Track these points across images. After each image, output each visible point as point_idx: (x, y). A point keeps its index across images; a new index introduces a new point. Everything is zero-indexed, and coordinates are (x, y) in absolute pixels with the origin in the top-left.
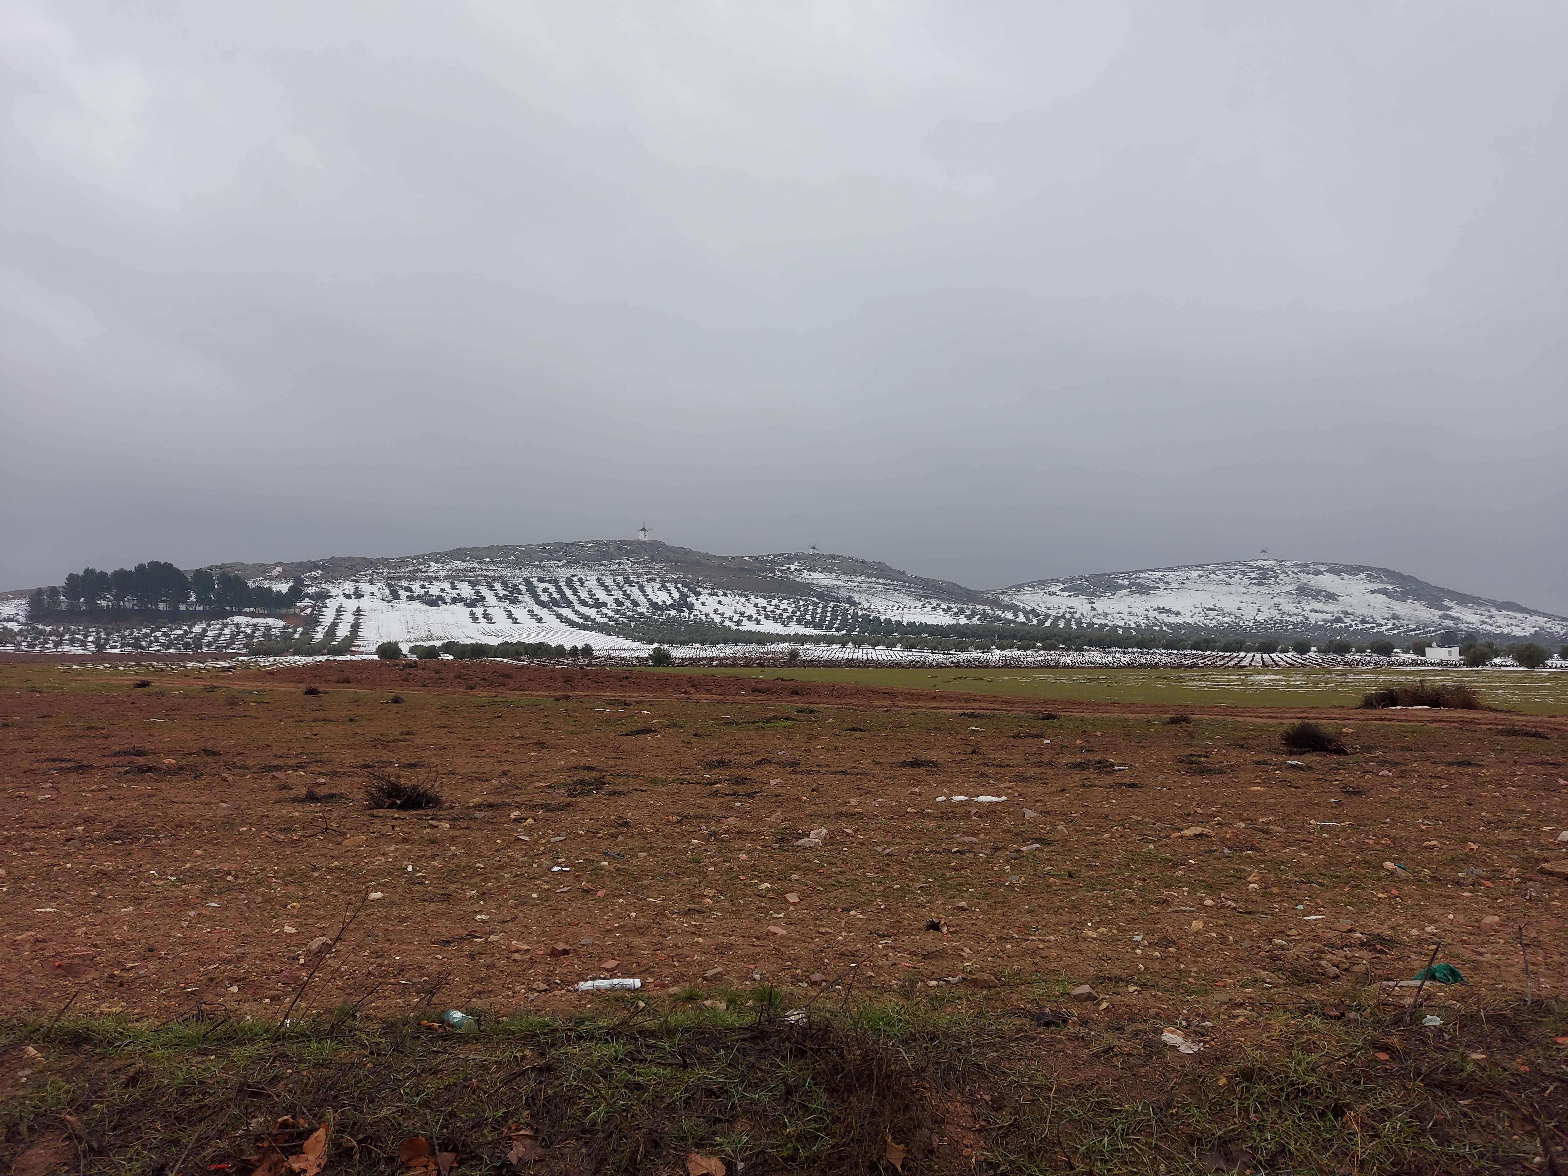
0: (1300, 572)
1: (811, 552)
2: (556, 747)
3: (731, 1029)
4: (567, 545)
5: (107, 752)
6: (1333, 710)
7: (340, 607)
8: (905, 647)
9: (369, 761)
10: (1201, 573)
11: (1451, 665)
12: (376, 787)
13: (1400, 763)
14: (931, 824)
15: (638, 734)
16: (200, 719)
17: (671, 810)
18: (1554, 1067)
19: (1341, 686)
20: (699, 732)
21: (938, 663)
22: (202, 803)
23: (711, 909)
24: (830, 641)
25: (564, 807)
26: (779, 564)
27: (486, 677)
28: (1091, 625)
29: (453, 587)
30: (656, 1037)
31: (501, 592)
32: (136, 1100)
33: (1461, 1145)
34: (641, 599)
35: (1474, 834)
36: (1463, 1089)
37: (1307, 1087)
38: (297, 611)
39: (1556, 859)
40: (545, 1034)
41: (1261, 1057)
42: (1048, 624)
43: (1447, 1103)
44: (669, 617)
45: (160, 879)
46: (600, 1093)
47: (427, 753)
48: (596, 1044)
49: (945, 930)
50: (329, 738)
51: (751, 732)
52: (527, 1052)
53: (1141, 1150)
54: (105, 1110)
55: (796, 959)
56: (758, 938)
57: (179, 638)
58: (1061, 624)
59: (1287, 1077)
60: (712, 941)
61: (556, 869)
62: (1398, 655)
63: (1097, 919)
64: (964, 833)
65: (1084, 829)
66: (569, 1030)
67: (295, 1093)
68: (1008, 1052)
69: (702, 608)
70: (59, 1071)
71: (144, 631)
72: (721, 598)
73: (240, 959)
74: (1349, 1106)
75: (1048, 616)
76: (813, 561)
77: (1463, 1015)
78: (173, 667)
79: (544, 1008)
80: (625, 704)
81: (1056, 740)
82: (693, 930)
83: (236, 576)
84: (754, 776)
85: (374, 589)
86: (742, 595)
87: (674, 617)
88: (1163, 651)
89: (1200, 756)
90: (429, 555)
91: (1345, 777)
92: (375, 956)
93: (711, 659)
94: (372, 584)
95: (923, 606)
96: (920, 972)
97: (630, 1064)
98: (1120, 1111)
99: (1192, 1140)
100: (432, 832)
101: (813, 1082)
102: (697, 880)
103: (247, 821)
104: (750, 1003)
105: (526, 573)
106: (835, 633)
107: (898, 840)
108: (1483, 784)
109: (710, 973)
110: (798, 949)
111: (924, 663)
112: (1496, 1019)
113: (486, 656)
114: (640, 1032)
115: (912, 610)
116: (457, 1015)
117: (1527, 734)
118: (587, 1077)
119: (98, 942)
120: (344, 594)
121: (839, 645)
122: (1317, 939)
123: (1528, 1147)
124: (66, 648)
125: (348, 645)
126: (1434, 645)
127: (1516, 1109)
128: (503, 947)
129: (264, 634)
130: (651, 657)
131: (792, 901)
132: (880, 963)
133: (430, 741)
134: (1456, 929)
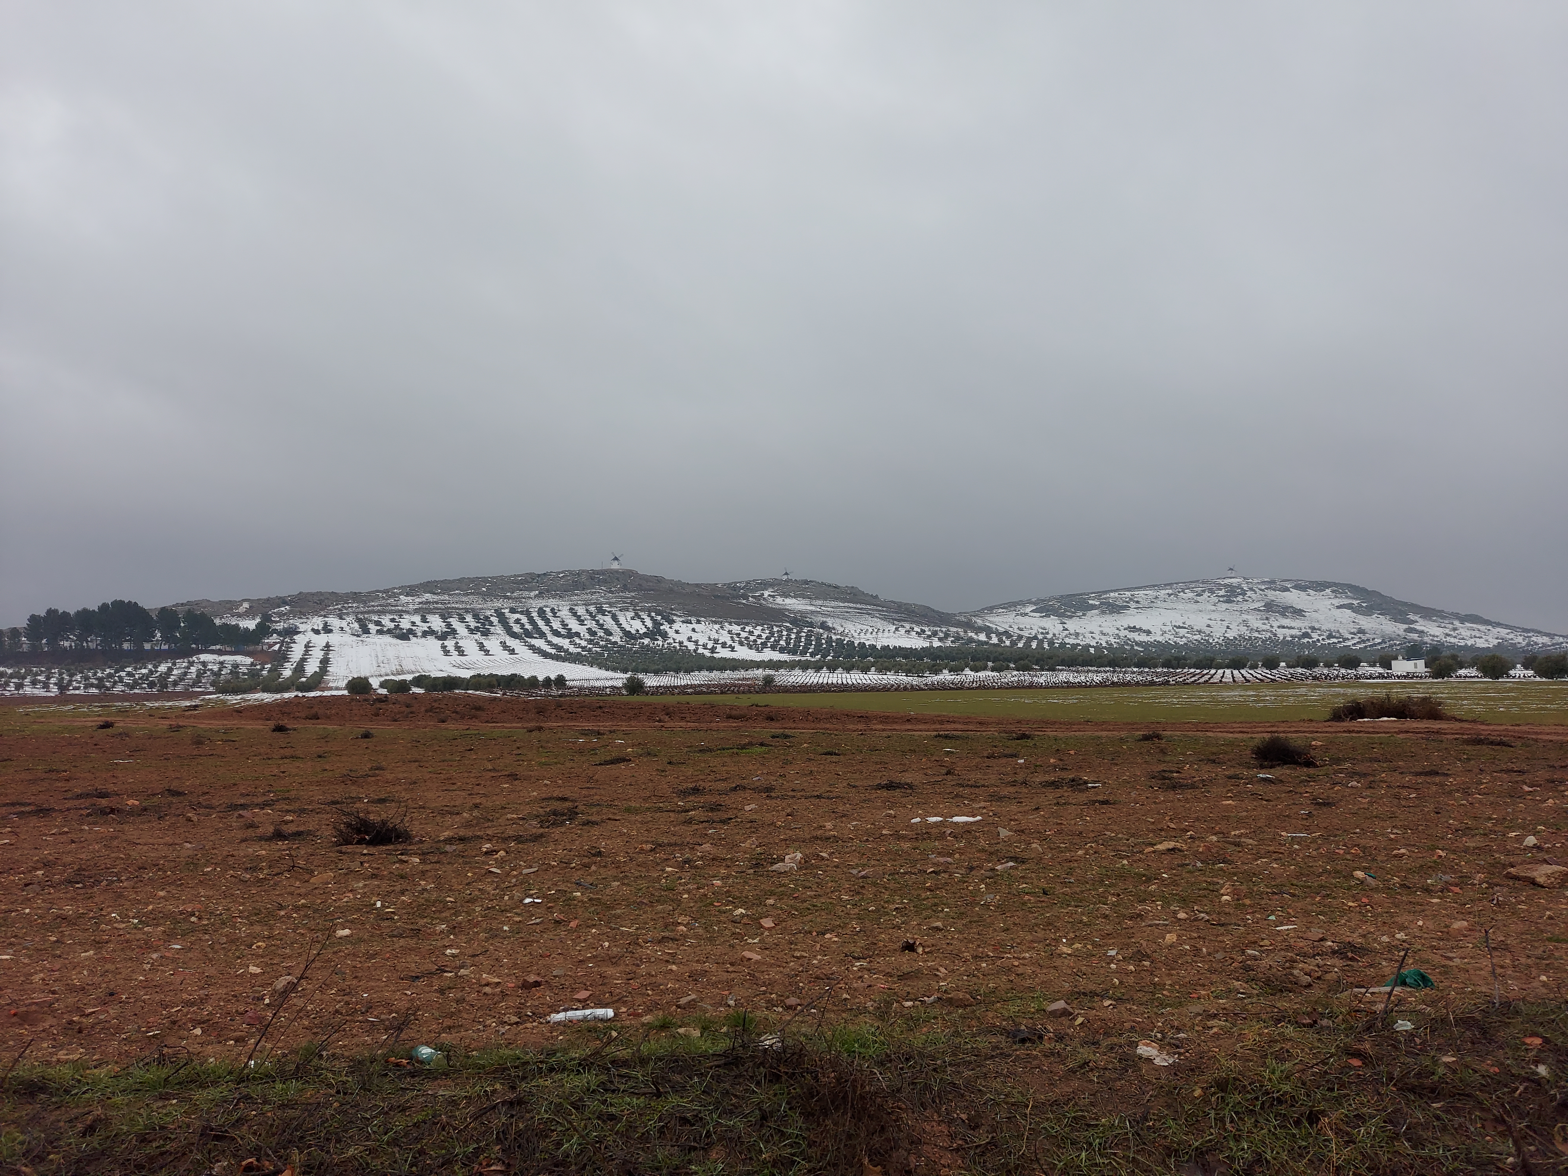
0: (1266, 589)
1: (785, 578)
2: (527, 778)
3: (705, 1056)
4: (539, 576)
5: (69, 795)
6: (1302, 724)
7: (309, 642)
8: (880, 671)
9: (337, 797)
10: (1170, 591)
11: (1417, 677)
12: (345, 823)
13: (1369, 774)
14: (906, 846)
15: (612, 763)
16: (165, 759)
17: (644, 839)
18: (1523, 1068)
19: (1310, 701)
20: (674, 760)
21: (912, 686)
22: (165, 844)
23: (685, 936)
24: (805, 666)
25: (536, 838)
26: (753, 591)
27: (458, 709)
28: (1063, 645)
29: (424, 620)
30: (629, 1067)
31: (473, 624)
32: (95, 1149)
33: (1434, 1147)
34: (614, 628)
35: (1443, 842)
36: (1435, 1092)
37: (1282, 1095)
38: (265, 647)
39: (1521, 864)
40: (516, 1067)
41: (1235, 1067)
42: (1020, 645)
43: (1420, 1106)
44: (642, 646)
45: (122, 922)
46: (572, 1126)
47: (398, 788)
48: (568, 1075)
49: (920, 950)
50: (297, 775)
51: (725, 759)
52: (498, 1086)
53: (1118, 1164)
54: (62, 1160)
55: (771, 984)
56: (732, 964)
57: (144, 677)
58: (1034, 645)
59: (1261, 1086)
60: (686, 969)
61: (528, 900)
62: (1365, 669)
63: (1072, 935)
64: (939, 853)
65: (1059, 847)
66: (540, 1062)
67: (260, 1135)
68: (984, 1070)
69: (675, 636)
70: (14, 1122)
71: (108, 671)
72: (695, 626)
73: (203, 1000)
74: (1323, 1113)
75: (1020, 637)
76: (787, 587)
77: (1433, 1019)
78: (138, 707)
79: (515, 1041)
80: (599, 734)
81: (1031, 759)
82: (667, 958)
83: (203, 614)
84: (728, 802)
85: (344, 624)
86: (715, 623)
87: (648, 645)
88: (1135, 670)
89: (1172, 772)
90: (399, 588)
91: (1315, 788)
92: (342, 993)
93: (686, 686)
94: (341, 618)
95: (897, 629)
96: (895, 993)
97: (602, 1095)
98: (1097, 1125)
99: (1170, 1152)
100: (402, 867)
101: (788, 1107)
102: (671, 908)
103: (212, 861)
104: (724, 1029)
105: (498, 604)
106: (809, 658)
107: (873, 862)
108: (1450, 793)
109: (683, 1001)
110: (773, 974)
111: (899, 686)
112: (1465, 1022)
113: (458, 689)
114: (613, 1062)
115: (886, 634)
116: (425, 1051)
117: (1492, 743)
118: (558, 1109)
119: (57, 988)
120: (313, 630)
121: (813, 670)
122: (1289, 948)
123: (1501, 1148)
124: (28, 690)
125: (317, 681)
126: (1400, 658)
127: (1488, 1110)
128: (474, 981)
129: (231, 672)
130: (625, 686)
131: (766, 926)
132: (855, 985)
133: (401, 776)
134: (1426, 936)
